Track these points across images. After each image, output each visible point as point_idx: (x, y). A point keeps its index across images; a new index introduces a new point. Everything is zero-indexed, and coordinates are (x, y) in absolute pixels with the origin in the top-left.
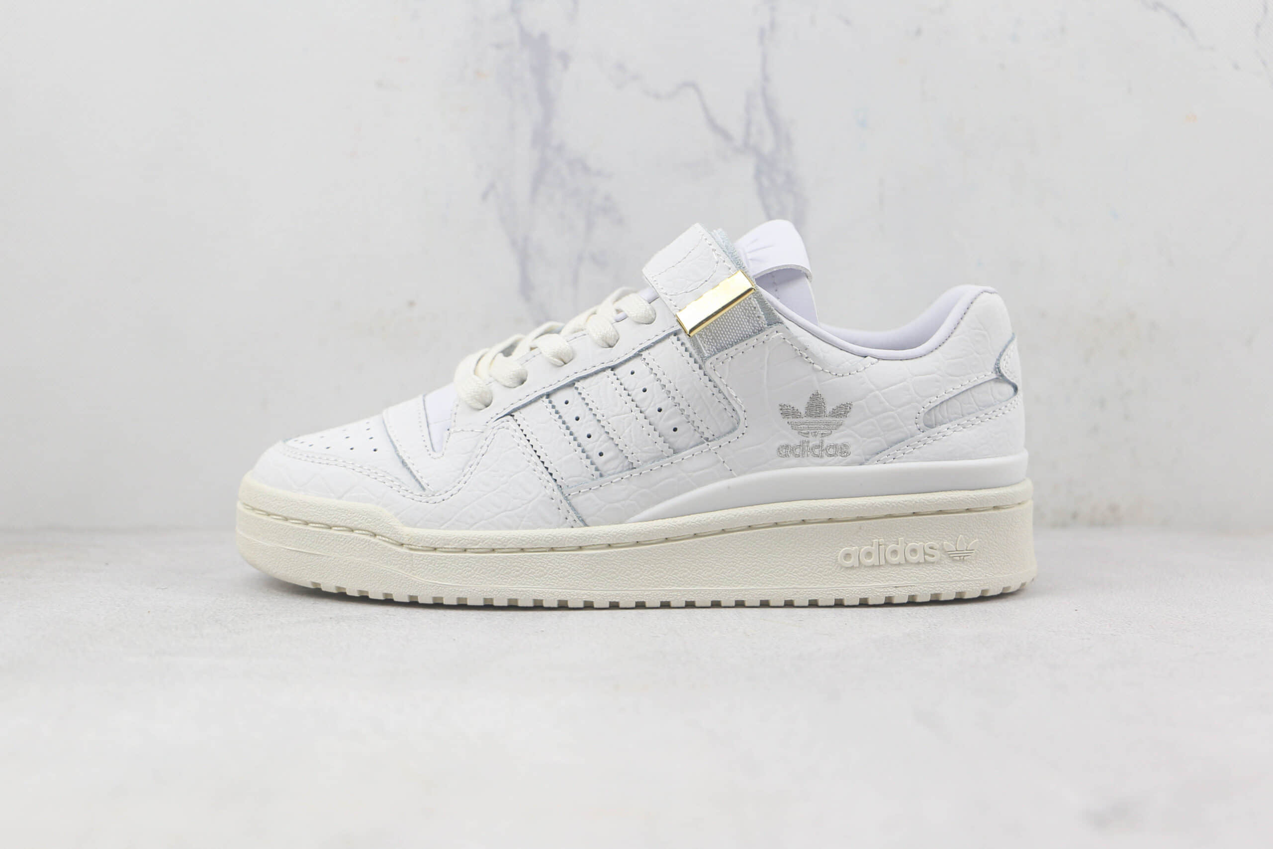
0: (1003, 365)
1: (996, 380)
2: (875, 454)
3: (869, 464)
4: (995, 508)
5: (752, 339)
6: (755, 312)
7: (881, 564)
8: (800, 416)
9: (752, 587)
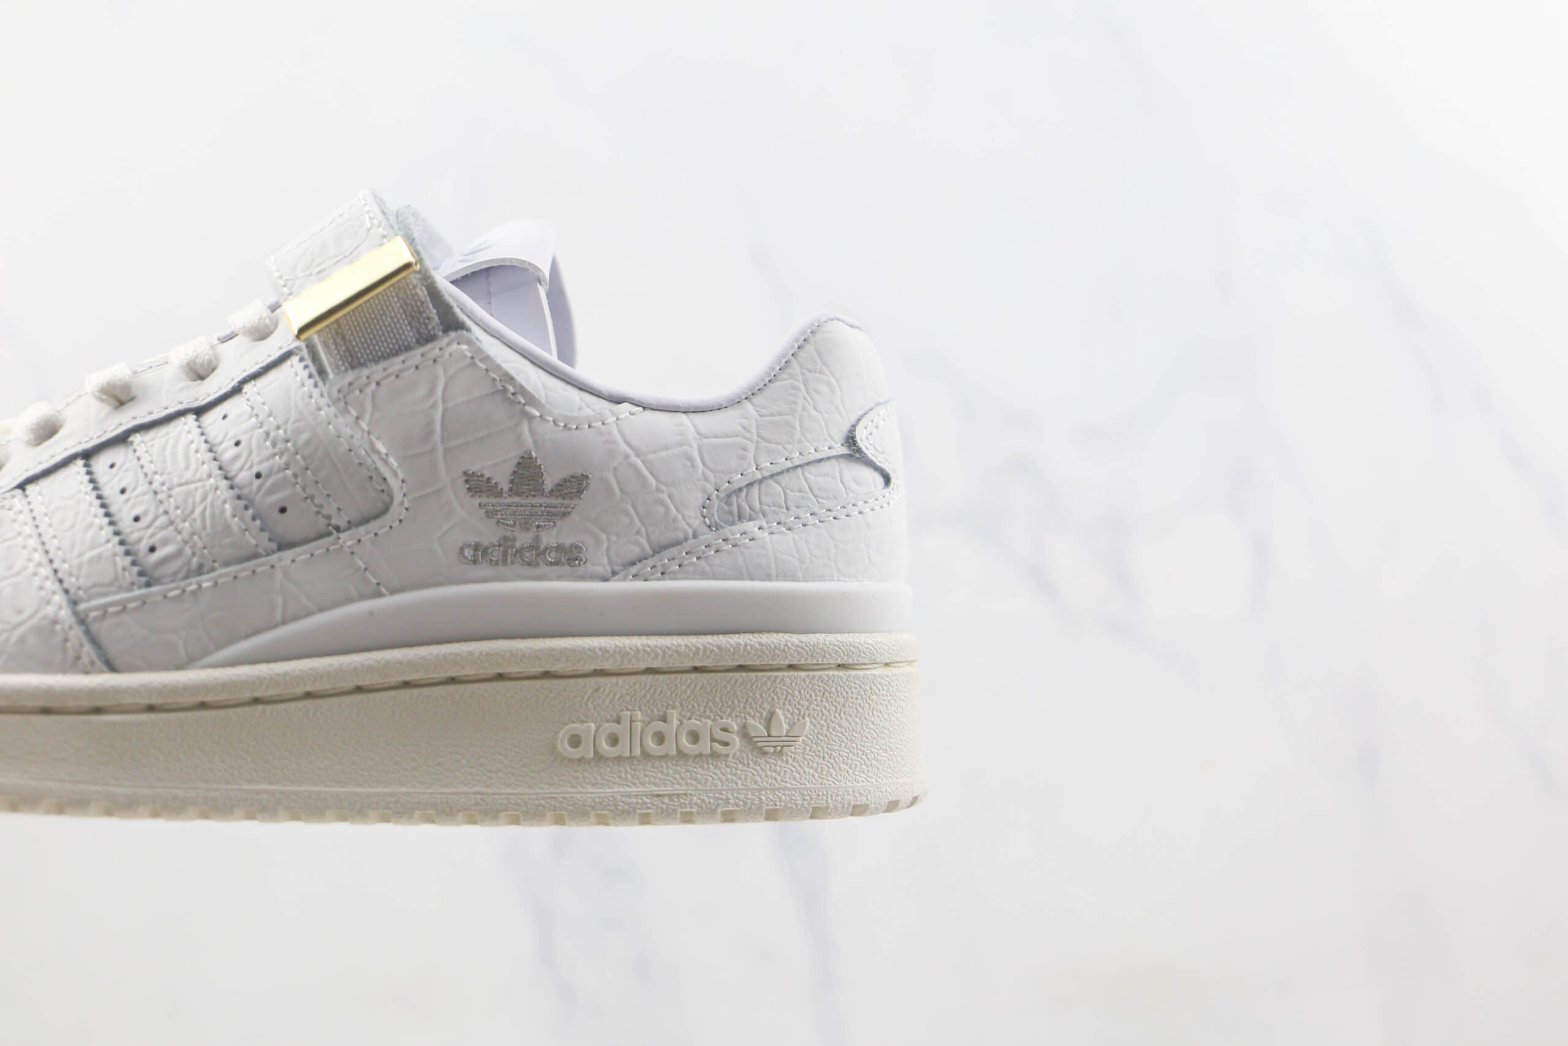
0: (860, 435)
1: (849, 457)
2: (629, 566)
3: (618, 580)
4: (841, 666)
5: (412, 353)
6: (421, 309)
7: (633, 755)
8: (500, 494)
9: (404, 790)
